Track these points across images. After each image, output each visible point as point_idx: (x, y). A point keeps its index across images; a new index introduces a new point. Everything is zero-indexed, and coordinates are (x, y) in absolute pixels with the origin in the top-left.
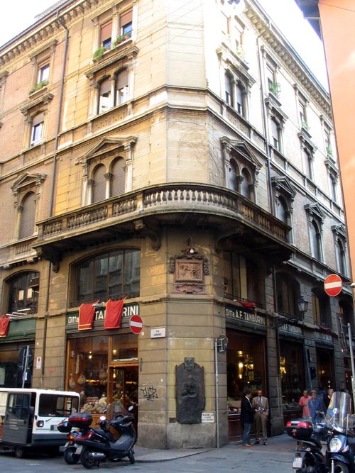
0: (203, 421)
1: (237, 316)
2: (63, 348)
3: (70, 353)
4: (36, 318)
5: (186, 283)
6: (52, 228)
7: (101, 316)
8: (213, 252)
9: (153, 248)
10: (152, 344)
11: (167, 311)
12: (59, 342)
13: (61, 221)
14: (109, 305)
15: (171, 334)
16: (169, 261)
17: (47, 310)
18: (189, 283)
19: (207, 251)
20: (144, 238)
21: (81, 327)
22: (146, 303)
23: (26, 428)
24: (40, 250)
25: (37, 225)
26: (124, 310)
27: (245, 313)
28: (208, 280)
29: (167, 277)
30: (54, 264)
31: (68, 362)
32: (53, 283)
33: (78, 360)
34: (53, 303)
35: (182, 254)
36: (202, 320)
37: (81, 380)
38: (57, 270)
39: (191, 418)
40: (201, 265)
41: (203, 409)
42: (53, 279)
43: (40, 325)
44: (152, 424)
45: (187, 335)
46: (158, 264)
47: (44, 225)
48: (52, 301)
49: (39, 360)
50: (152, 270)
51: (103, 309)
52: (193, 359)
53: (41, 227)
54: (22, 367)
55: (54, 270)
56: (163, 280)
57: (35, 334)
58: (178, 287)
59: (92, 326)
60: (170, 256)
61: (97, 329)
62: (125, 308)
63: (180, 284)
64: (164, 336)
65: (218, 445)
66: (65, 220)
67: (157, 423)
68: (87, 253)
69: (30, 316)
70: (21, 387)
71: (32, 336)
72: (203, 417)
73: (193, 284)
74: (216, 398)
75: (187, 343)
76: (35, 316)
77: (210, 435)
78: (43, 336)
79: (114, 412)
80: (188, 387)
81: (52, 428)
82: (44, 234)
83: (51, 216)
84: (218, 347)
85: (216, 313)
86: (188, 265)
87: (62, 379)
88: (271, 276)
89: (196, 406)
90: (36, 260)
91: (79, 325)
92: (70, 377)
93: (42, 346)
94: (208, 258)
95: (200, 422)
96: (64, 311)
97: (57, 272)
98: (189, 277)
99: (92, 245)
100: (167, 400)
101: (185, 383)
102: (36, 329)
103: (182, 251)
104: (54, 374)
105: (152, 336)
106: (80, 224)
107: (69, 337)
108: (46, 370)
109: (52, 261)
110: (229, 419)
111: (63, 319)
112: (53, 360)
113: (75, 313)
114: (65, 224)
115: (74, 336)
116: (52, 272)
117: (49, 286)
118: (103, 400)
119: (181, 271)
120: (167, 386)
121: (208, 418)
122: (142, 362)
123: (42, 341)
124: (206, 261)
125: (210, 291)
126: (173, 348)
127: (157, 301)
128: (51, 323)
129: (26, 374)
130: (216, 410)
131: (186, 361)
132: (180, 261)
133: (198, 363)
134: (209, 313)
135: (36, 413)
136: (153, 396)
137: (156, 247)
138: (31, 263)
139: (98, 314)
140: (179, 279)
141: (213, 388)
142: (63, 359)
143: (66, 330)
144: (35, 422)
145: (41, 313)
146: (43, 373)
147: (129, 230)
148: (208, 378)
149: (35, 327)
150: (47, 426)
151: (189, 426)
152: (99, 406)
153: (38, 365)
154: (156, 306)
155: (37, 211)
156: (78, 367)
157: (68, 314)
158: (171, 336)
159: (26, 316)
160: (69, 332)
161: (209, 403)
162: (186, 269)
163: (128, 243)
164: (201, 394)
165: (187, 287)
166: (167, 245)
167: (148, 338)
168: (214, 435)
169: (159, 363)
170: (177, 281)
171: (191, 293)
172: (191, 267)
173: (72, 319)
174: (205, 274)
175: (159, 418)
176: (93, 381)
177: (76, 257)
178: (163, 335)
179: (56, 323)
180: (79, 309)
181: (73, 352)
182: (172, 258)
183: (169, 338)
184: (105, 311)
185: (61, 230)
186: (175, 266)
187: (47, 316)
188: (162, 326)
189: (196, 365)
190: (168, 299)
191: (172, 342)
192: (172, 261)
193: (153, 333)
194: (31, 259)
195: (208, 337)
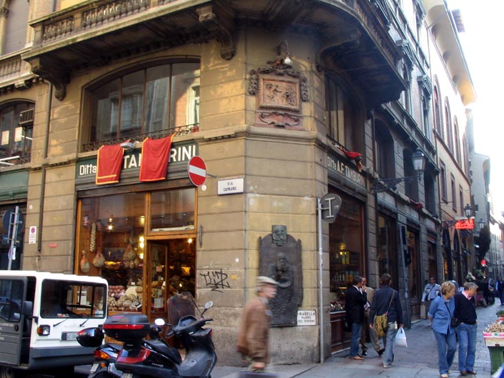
0: (298, 324)
1: (339, 170)
2: (72, 213)
3: (82, 221)
4: (28, 170)
5: (275, 111)
6: (56, 30)
7: (133, 163)
8: (314, 69)
9: (223, 56)
10: (220, 204)
11: (246, 152)
12: (65, 204)
13: (71, 18)
14: (147, 145)
15: (251, 188)
16: (248, 76)
17: (46, 156)
18: (281, 112)
19: (305, 65)
20: (207, 42)
21: (99, 181)
22: (210, 140)
23: (18, 338)
24: (37, 63)
25: (32, 25)
26: (172, 153)
27: (346, 167)
28: (307, 109)
29: (246, 99)
30: (58, 88)
31: (80, 233)
32: (55, 116)
33: (93, 232)
34: (56, 146)
35: (269, 67)
36: (297, 169)
37: (98, 261)
38: (62, 97)
39: (282, 320)
40: (298, 85)
41: (300, 305)
42: (56, 111)
43: (35, 179)
44: (221, 328)
45: (277, 190)
46: (232, 80)
47: (45, 24)
48: (53, 142)
49: (33, 230)
50: (219, 91)
51: (136, 152)
52: (285, 228)
53: (39, 28)
54: (7, 239)
55: (57, 97)
56: (239, 104)
57: (26, 192)
58: (262, 116)
59: (119, 178)
60: (250, 69)
61: (127, 182)
62: (174, 150)
63: (266, 111)
64: (242, 191)
65: (322, 359)
66: (78, 16)
67: (230, 326)
68: (111, 69)
69: (20, 166)
70: (6, 269)
71: (22, 196)
72: (299, 317)
73: (287, 112)
74: (318, 287)
75: (277, 203)
76: (27, 165)
77: (310, 343)
78: (39, 195)
79: (152, 309)
80: (277, 270)
81: (64, 337)
82: (43, 38)
83: (54, 11)
84: (322, 211)
85: (318, 160)
86: (277, 83)
87: (70, 259)
88: (370, 122)
89: (290, 300)
90: (29, 84)
91: (97, 178)
92: (81, 255)
93: (38, 209)
94: (306, 75)
95: (295, 325)
96: (73, 156)
97: (62, 100)
98: (279, 101)
99: (119, 56)
100: (245, 291)
101: (274, 264)
102: (28, 186)
103: (269, 63)
104: (56, 251)
105: (221, 191)
106: (102, 20)
107: (80, 197)
108: (44, 246)
109: (54, 82)
110: (332, 319)
111: (72, 168)
112: (56, 230)
113: (92, 160)
114: (78, 22)
115: (89, 194)
116: (54, 99)
117: (49, 120)
118: (132, 290)
119: (267, 92)
120: (245, 269)
121: (307, 318)
122: (202, 232)
123: (38, 203)
124: (305, 80)
125: (309, 127)
126: (255, 210)
127: (229, 137)
128: (51, 175)
129: (15, 250)
130: (319, 306)
131: (275, 231)
132: (266, 76)
133: (291, 234)
134: (309, 159)
135: (37, 312)
136: (223, 285)
137: (227, 54)
138: (21, 89)
139: (129, 160)
140: (265, 105)
141: (315, 272)
142: (70, 229)
143: (76, 185)
144: (35, 327)
145: (36, 161)
146: (40, 250)
147: (183, 29)
148: (308, 258)
149: (27, 182)
150: (56, 333)
151: (279, 330)
152: (127, 299)
153: (32, 238)
154: (227, 145)
155: (30, 12)
156: (93, 242)
157: (79, 161)
158: (252, 192)
159: (13, 166)
160: (80, 188)
161: (309, 296)
162: (275, 90)
163: (179, 52)
164: (296, 282)
165: (276, 117)
166: (246, 52)
167: (214, 195)
168: (315, 345)
169: (233, 234)
170: (262, 108)
171: (282, 127)
172: (283, 86)
173: (85, 169)
174: (303, 99)
175: (231, 319)
176: (111, 263)
177: (94, 75)
178: (240, 189)
179: (60, 175)
180: (97, 152)
181: (86, 219)
182: (253, 72)
183: (249, 195)
184: (141, 156)
185: (71, 30)
186: (257, 84)
187: (46, 166)
188: (237, 175)
189: (288, 237)
190: (247, 134)
191: (253, 201)
192: (254, 76)
193: (222, 186)
194: (21, 82)
195: (308, 196)
